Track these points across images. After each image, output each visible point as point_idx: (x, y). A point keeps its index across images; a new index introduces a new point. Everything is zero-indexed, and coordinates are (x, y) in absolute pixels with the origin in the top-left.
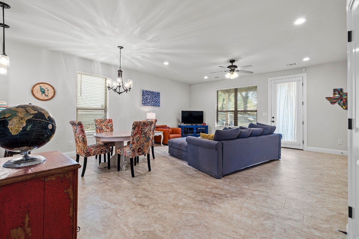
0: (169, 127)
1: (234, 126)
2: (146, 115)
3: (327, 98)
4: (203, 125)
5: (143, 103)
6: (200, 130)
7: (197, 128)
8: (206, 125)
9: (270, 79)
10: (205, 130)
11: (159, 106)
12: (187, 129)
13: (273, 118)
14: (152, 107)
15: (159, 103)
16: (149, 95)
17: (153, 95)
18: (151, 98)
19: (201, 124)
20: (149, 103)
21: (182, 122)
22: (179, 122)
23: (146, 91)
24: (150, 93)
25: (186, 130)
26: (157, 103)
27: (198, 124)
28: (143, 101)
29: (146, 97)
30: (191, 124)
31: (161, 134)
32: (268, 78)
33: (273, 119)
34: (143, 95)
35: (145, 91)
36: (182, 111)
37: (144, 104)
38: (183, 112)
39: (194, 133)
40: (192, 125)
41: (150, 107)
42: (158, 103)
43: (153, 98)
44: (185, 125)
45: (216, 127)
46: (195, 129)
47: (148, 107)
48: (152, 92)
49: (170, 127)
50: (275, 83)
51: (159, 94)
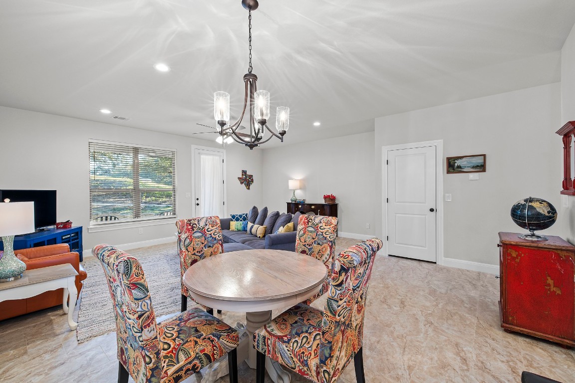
3: (239, 178)
7: (62, 237)
13: (198, 199)
32: (192, 145)
33: (197, 202)
45: (91, 227)
46: (59, 239)
50: (199, 153)
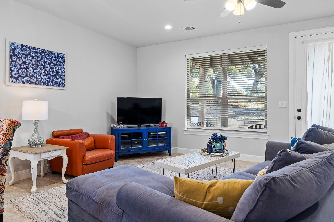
0: (87, 134)
1: (222, 126)
2: (21, 106)
4: (162, 126)
5: (12, 77)
6: (156, 137)
7: (149, 133)
8: (168, 126)
9: (292, 35)
10: (166, 136)
11: (62, 85)
12: (129, 134)
13: (299, 110)
14: (42, 86)
15: (64, 80)
16: (33, 57)
17: (46, 58)
18: (38, 66)
19: (158, 123)
20: (33, 76)
21: (118, 121)
22: (113, 121)
23: (22, 46)
24: (36, 52)
25: (126, 138)
26: (57, 79)
27: (152, 125)
28: (11, 70)
29: (24, 62)
30: (137, 125)
31: (62, 152)
32: (289, 33)
34: (14, 55)
35: (20, 47)
36: (118, 98)
37: (17, 79)
38: (119, 100)
39: (144, 142)
40: (139, 126)
41: (37, 86)
42: (60, 80)
43: (44, 66)
44: (125, 126)
45: (186, 129)
46: (145, 134)
47: (28, 85)
48: (43, 52)
49: (90, 133)
50: (303, 42)
51: (63, 57)
